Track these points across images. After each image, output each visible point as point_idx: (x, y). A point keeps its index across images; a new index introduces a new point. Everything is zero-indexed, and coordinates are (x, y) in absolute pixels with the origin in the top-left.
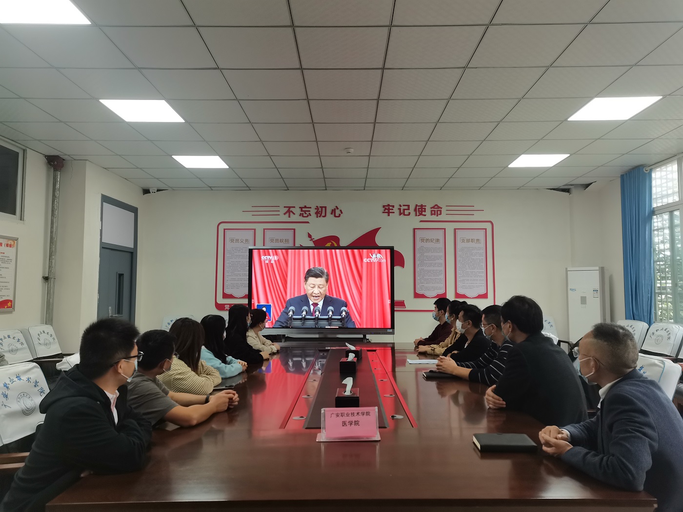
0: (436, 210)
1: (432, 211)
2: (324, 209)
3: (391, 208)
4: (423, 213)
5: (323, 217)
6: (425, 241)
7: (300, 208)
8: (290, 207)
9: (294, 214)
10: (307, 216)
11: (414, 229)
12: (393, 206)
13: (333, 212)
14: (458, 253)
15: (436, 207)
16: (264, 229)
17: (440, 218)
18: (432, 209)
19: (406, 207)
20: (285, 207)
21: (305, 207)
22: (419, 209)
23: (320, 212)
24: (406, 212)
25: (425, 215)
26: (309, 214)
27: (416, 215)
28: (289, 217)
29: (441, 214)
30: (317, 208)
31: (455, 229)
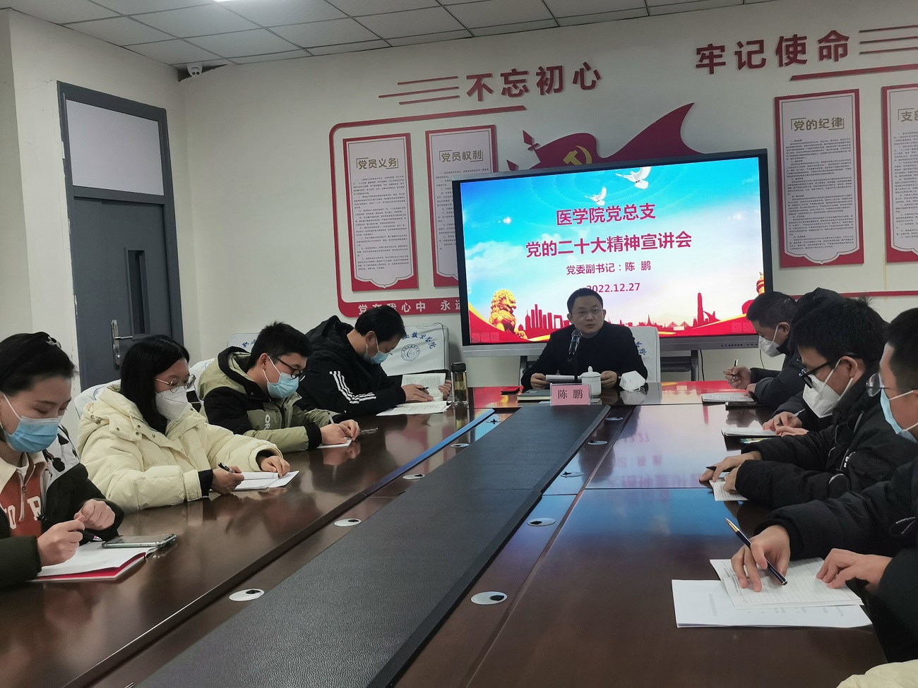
0: (832, 44)
1: (821, 49)
2: (557, 72)
3: (716, 52)
4: (800, 57)
5: (556, 91)
6: (805, 126)
7: (502, 75)
8: (479, 77)
9: (490, 91)
10: (520, 94)
11: (777, 100)
12: (722, 48)
13: (579, 77)
14: (894, 149)
15: (833, 37)
16: (427, 133)
17: (843, 64)
18: (823, 44)
19: (756, 47)
20: (469, 77)
21: (514, 72)
22: (788, 47)
23: (549, 80)
24: (756, 59)
25: (804, 62)
26: (524, 87)
27: (781, 65)
28: (480, 99)
29: (845, 54)
30: (541, 72)
31: (884, 90)
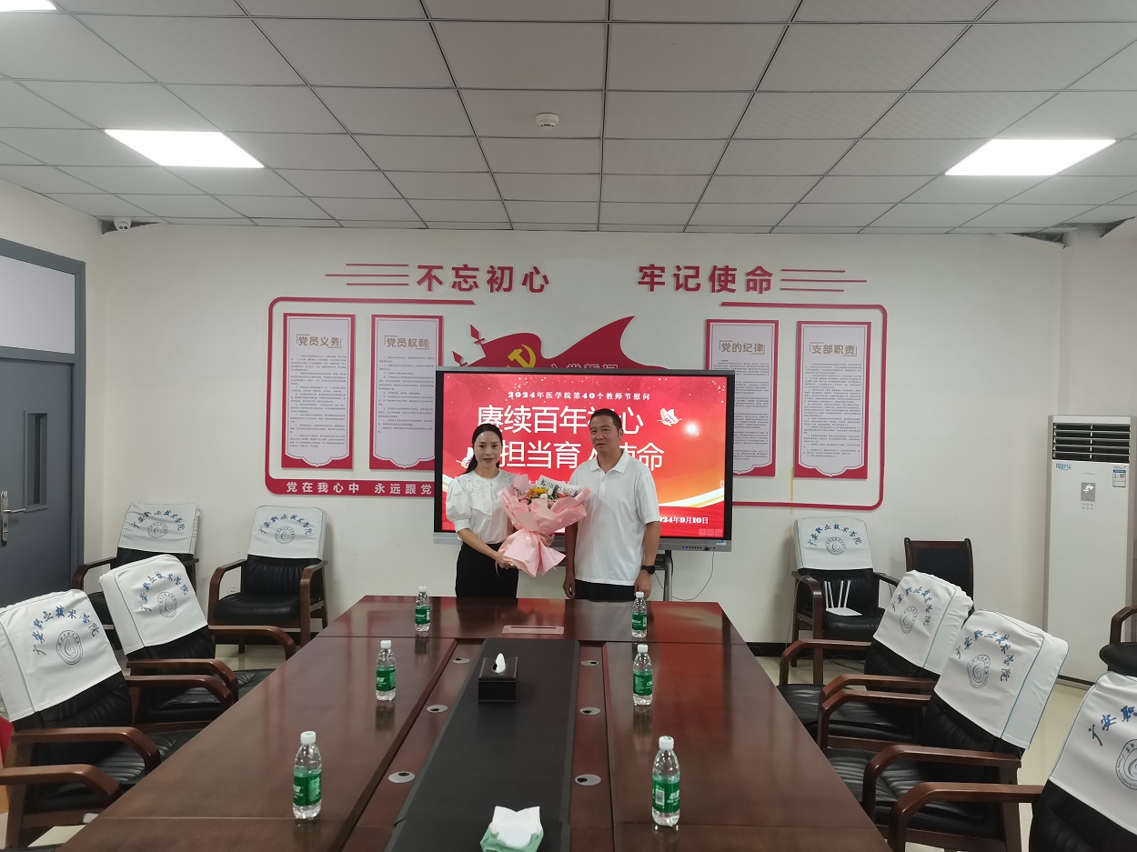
0: (758, 278)
1: (749, 281)
2: (507, 273)
3: (657, 272)
4: (730, 286)
5: (505, 290)
6: (731, 348)
7: (453, 269)
8: (430, 268)
9: (440, 283)
10: (470, 289)
11: (708, 322)
12: (662, 269)
13: (528, 279)
14: (805, 376)
15: (758, 272)
16: (374, 317)
17: (766, 297)
18: (750, 277)
19: (691, 272)
20: (420, 267)
21: (466, 268)
22: (720, 275)
23: (499, 279)
24: (692, 283)
25: (733, 291)
26: (475, 282)
27: (713, 291)
28: (430, 289)
29: (768, 288)
30: (492, 271)
31: (799, 324)
